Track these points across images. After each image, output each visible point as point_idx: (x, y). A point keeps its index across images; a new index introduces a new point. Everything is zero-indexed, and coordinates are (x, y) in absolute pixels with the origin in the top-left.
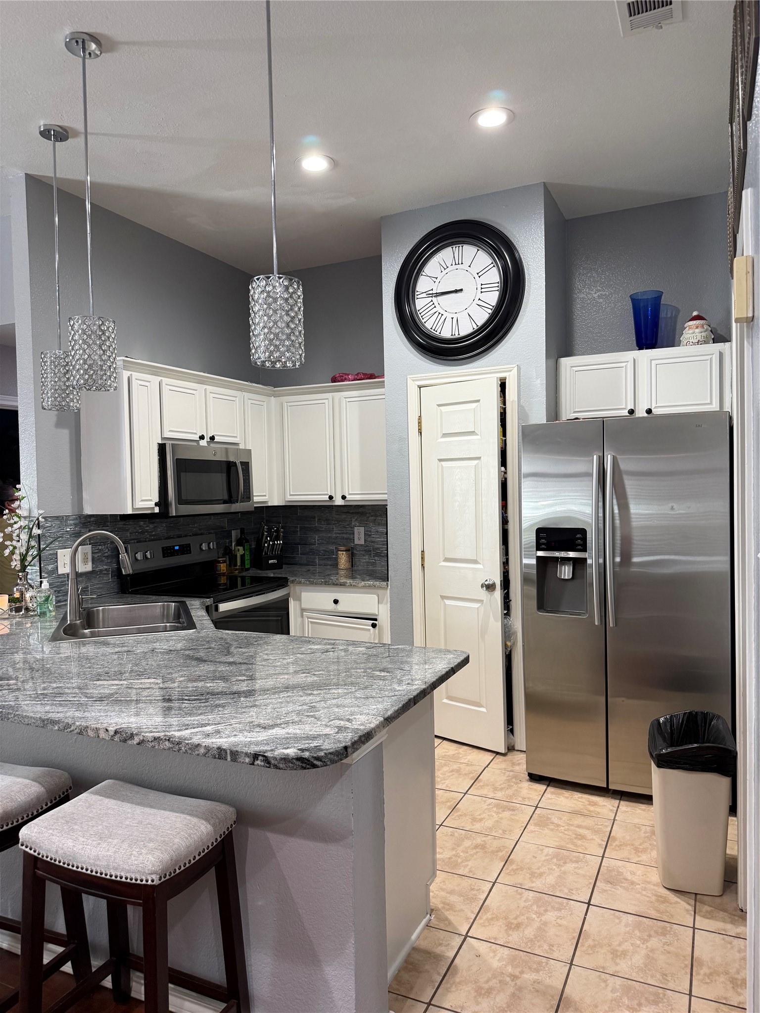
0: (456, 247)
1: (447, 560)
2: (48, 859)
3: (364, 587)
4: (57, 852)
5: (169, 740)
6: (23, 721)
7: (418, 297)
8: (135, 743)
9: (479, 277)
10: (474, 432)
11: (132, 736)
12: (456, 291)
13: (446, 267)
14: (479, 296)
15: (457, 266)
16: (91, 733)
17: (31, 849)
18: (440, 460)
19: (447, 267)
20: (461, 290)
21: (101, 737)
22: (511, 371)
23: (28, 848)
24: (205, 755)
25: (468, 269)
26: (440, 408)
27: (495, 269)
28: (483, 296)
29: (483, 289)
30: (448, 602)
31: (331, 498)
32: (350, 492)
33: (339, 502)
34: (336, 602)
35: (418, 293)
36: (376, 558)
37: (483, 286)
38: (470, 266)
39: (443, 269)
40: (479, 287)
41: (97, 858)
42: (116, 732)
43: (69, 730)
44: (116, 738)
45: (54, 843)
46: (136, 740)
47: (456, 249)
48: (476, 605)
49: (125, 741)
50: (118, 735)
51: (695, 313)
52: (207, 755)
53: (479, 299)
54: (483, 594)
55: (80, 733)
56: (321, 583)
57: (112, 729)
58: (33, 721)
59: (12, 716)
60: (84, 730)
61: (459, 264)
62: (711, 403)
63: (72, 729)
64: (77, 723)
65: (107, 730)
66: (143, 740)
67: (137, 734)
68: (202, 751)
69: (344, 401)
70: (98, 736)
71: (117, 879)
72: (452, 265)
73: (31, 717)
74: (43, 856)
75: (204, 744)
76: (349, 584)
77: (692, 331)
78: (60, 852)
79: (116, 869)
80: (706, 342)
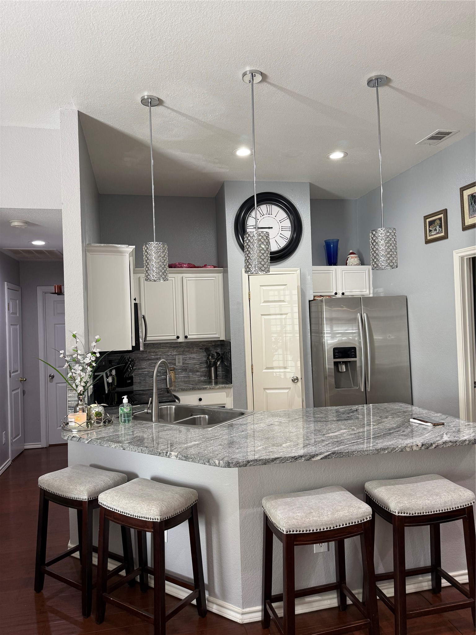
0: (268, 205)
1: (267, 368)
2: (417, 514)
3: (219, 388)
4: (423, 508)
5: (451, 442)
6: (364, 454)
7: (248, 227)
8: (433, 448)
9: (281, 223)
10: (283, 300)
11: (432, 445)
12: (269, 228)
13: (263, 215)
14: (281, 232)
15: (269, 215)
16: (408, 449)
17: (404, 513)
18: (262, 315)
20: (272, 228)
21: (414, 450)
22: (297, 271)
23: (403, 513)
24: (468, 444)
25: (275, 218)
26: (262, 287)
27: (288, 220)
28: (283, 232)
29: (283, 229)
30: (268, 391)
31: (178, 337)
32: (190, 334)
33: (181, 339)
34: (200, 400)
36: (190, 374)
38: (275, 216)
39: (261, 216)
40: (281, 228)
41: (445, 502)
42: (423, 445)
43: (395, 451)
44: (423, 448)
45: (420, 504)
46: (434, 446)
48: (286, 391)
49: (428, 448)
50: (424, 446)
51: (351, 251)
52: (469, 444)
53: (281, 234)
54: (291, 384)
55: (402, 451)
56: (190, 389)
57: (420, 444)
58: (371, 452)
59: (356, 452)
60: (404, 449)
63: (396, 450)
64: (400, 446)
65: (417, 445)
66: (438, 445)
67: (434, 443)
68: (467, 442)
69: (185, 280)
70: (412, 450)
71: (459, 508)
72: (266, 214)
73: (370, 450)
74: (413, 514)
75: (468, 439)
76: (209, 388)
77: (353, 260)
78: (425, 507)
79: (455, 504)
80: (357, 265)
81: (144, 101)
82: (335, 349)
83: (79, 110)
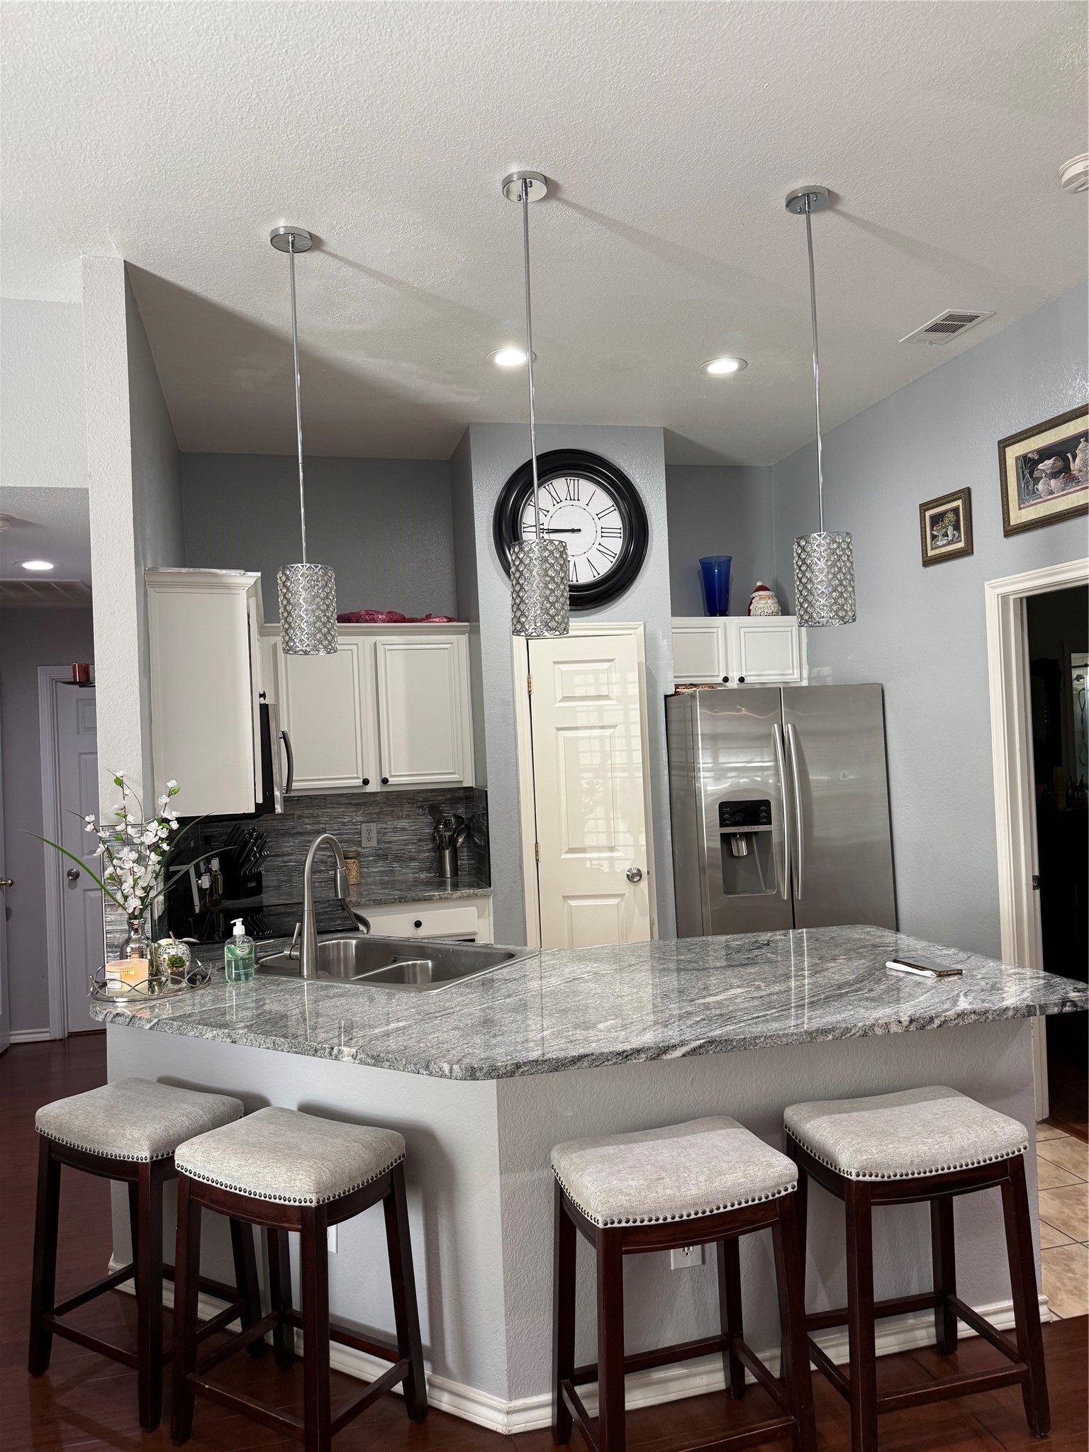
0: (570, 480)
1: (571, 851)
2: (898, 1177)
3: (461, 898)
4: (912, 1162)
5: (974, 1012)
6: (779, 1043)
7: (525, 530)
8: (935, 1026)
9: (599, 519)
10: (608, 696)
11: (932, 1019)
12: (573, 531)
13: (559, 501)
14: (599, 540)
15: (572, 502)
16: (879, 1031)
17: (871, 1176)
18: (559, 729)
19: (561, 501)
20: (579, 530)
21: (892, 1032)
22: (636, 628)
23: (867, 1176)
24: (1013, 1017)
25: (586, 507)
26: (557, 665)
27: (616, 514)
28: (605, 541)
29: (604, 532)
30: (573, 903)
31: (366, 782)
32: (393, 774)
33: (374, 787)
34: (418, 924)
35: (525, 526)
36: (395, 865)
37: (603, 530)
38: (587, 505)
39: (555, 503)
40: (599, 530)
41: (962, 1149)
42: (911, 1021)
43: (849, 1035)
44: (912, 1028)
45: (906, 1155)
46: (937, 1022)
47: (572, 482)
48: (614, 901)
49: (923, 1027)
50: (914, 1024)
51: (759, 584)
52: (1015, 1017)
53: (600, 544)
54: (625, 887)
55: (865, 1035)
56: (393, 900)
57: (905, 1019)
58: (795, 1037)
59: (762, 1039)
60: (869, 1030)
61: (574, 500)
62: (793, 674)
63: (852, 1033)
64: (860, 1024)
65: (900, 1022)
66: (945, 1020)
67: (937, 1017)
68: (1011, 1013)
69: (383, 651)
70: (889, 1031)
71: (992, 1162)
72: (566, 499)
73: (792, 1034)
74: (889, 1177)
75: (1012, 1006)
76: (438, 897)
77: (763, 602)
78: (917, 1161)
79: (984, 1153)
80: (772, 614)
81: (278, 241)
82: (723, 806)
83: (128, 260)
